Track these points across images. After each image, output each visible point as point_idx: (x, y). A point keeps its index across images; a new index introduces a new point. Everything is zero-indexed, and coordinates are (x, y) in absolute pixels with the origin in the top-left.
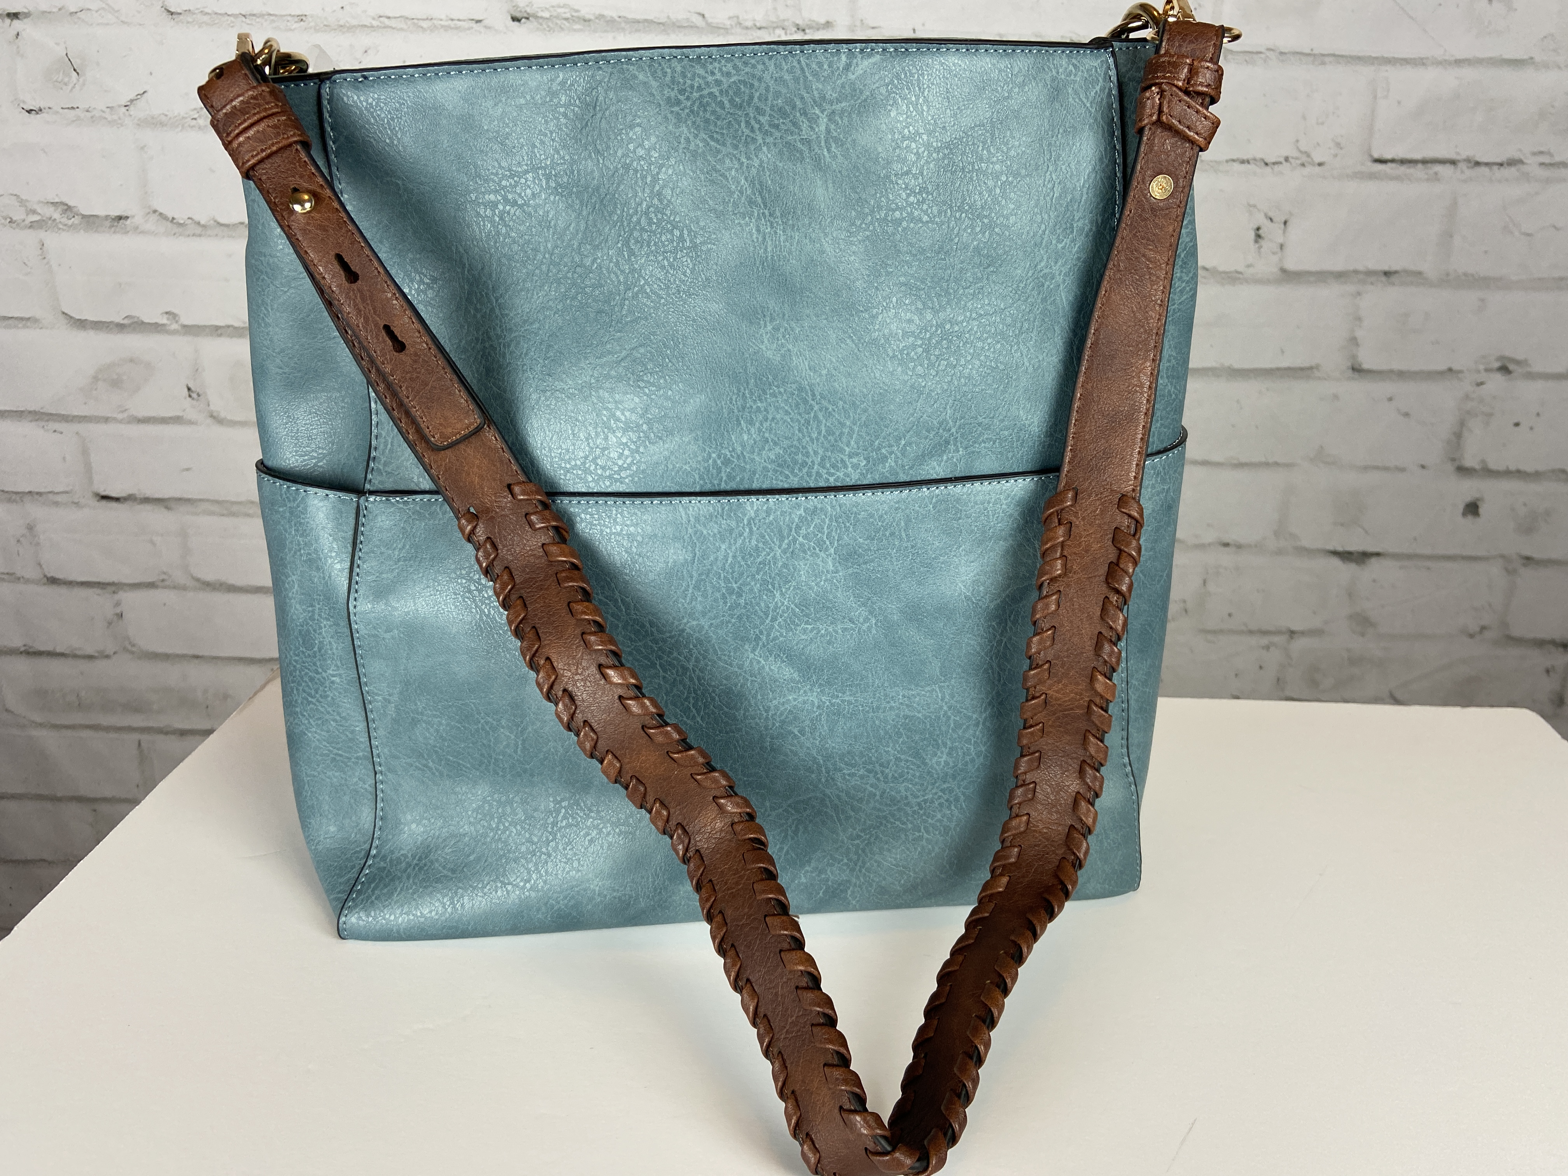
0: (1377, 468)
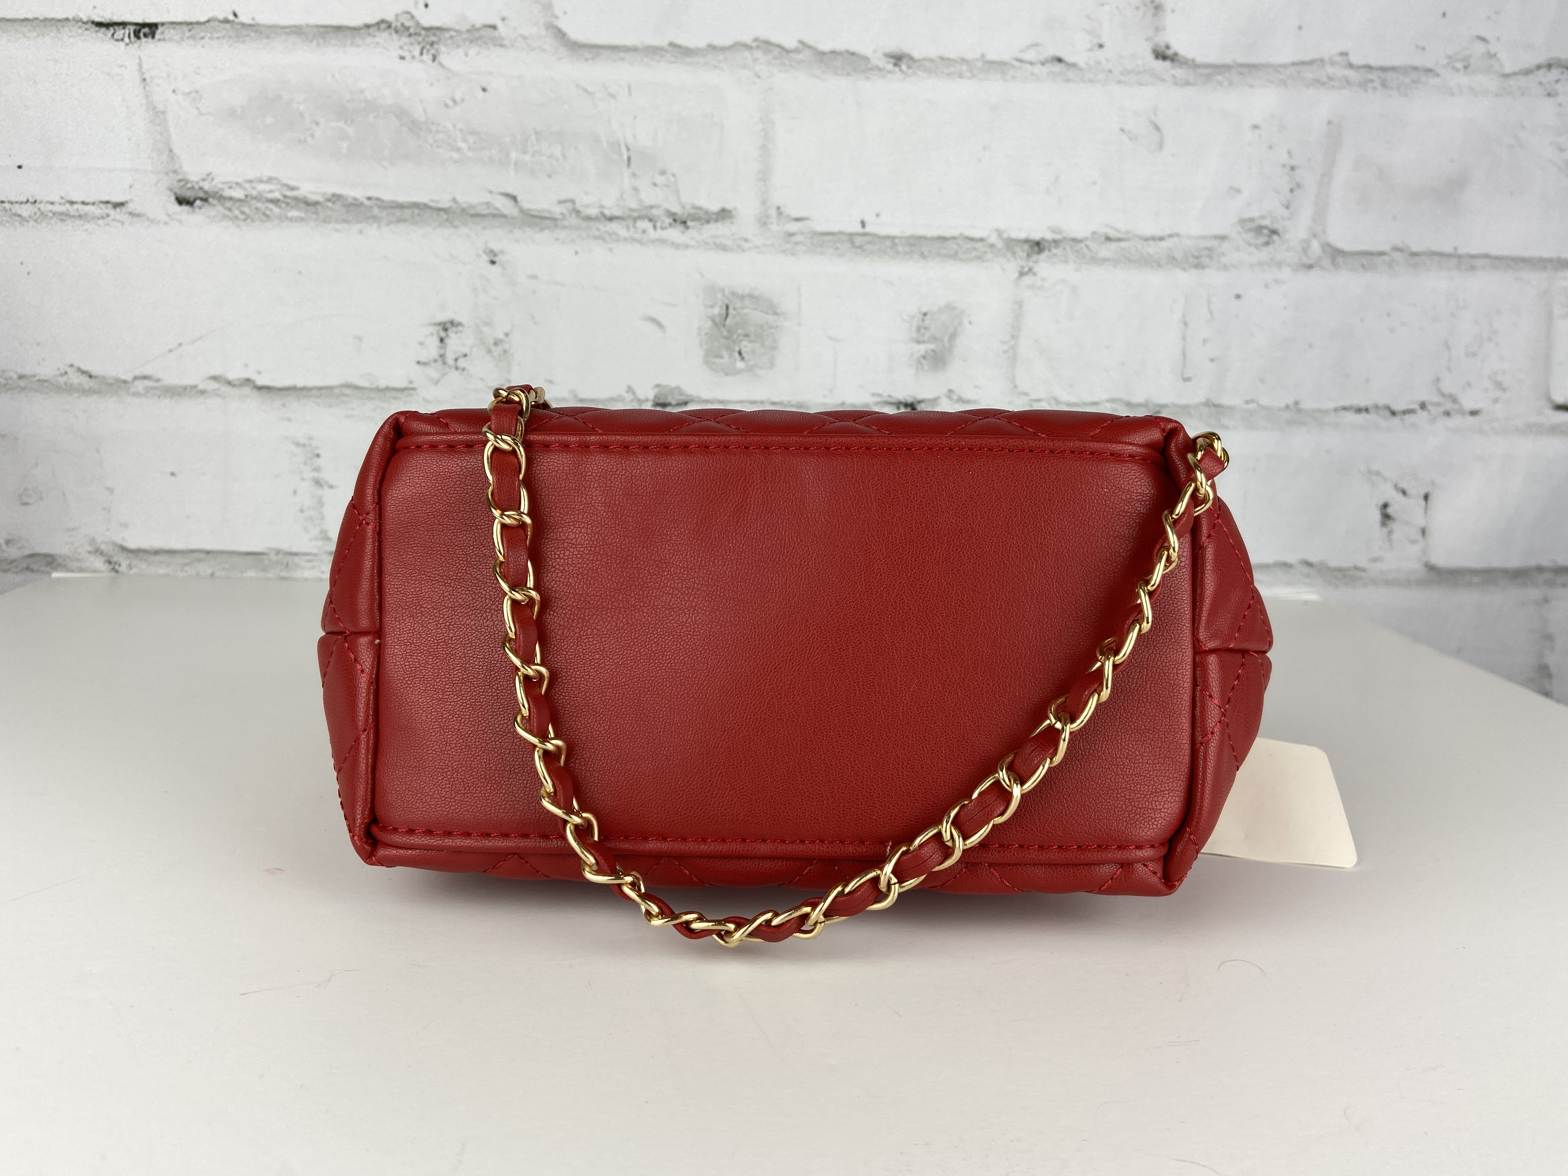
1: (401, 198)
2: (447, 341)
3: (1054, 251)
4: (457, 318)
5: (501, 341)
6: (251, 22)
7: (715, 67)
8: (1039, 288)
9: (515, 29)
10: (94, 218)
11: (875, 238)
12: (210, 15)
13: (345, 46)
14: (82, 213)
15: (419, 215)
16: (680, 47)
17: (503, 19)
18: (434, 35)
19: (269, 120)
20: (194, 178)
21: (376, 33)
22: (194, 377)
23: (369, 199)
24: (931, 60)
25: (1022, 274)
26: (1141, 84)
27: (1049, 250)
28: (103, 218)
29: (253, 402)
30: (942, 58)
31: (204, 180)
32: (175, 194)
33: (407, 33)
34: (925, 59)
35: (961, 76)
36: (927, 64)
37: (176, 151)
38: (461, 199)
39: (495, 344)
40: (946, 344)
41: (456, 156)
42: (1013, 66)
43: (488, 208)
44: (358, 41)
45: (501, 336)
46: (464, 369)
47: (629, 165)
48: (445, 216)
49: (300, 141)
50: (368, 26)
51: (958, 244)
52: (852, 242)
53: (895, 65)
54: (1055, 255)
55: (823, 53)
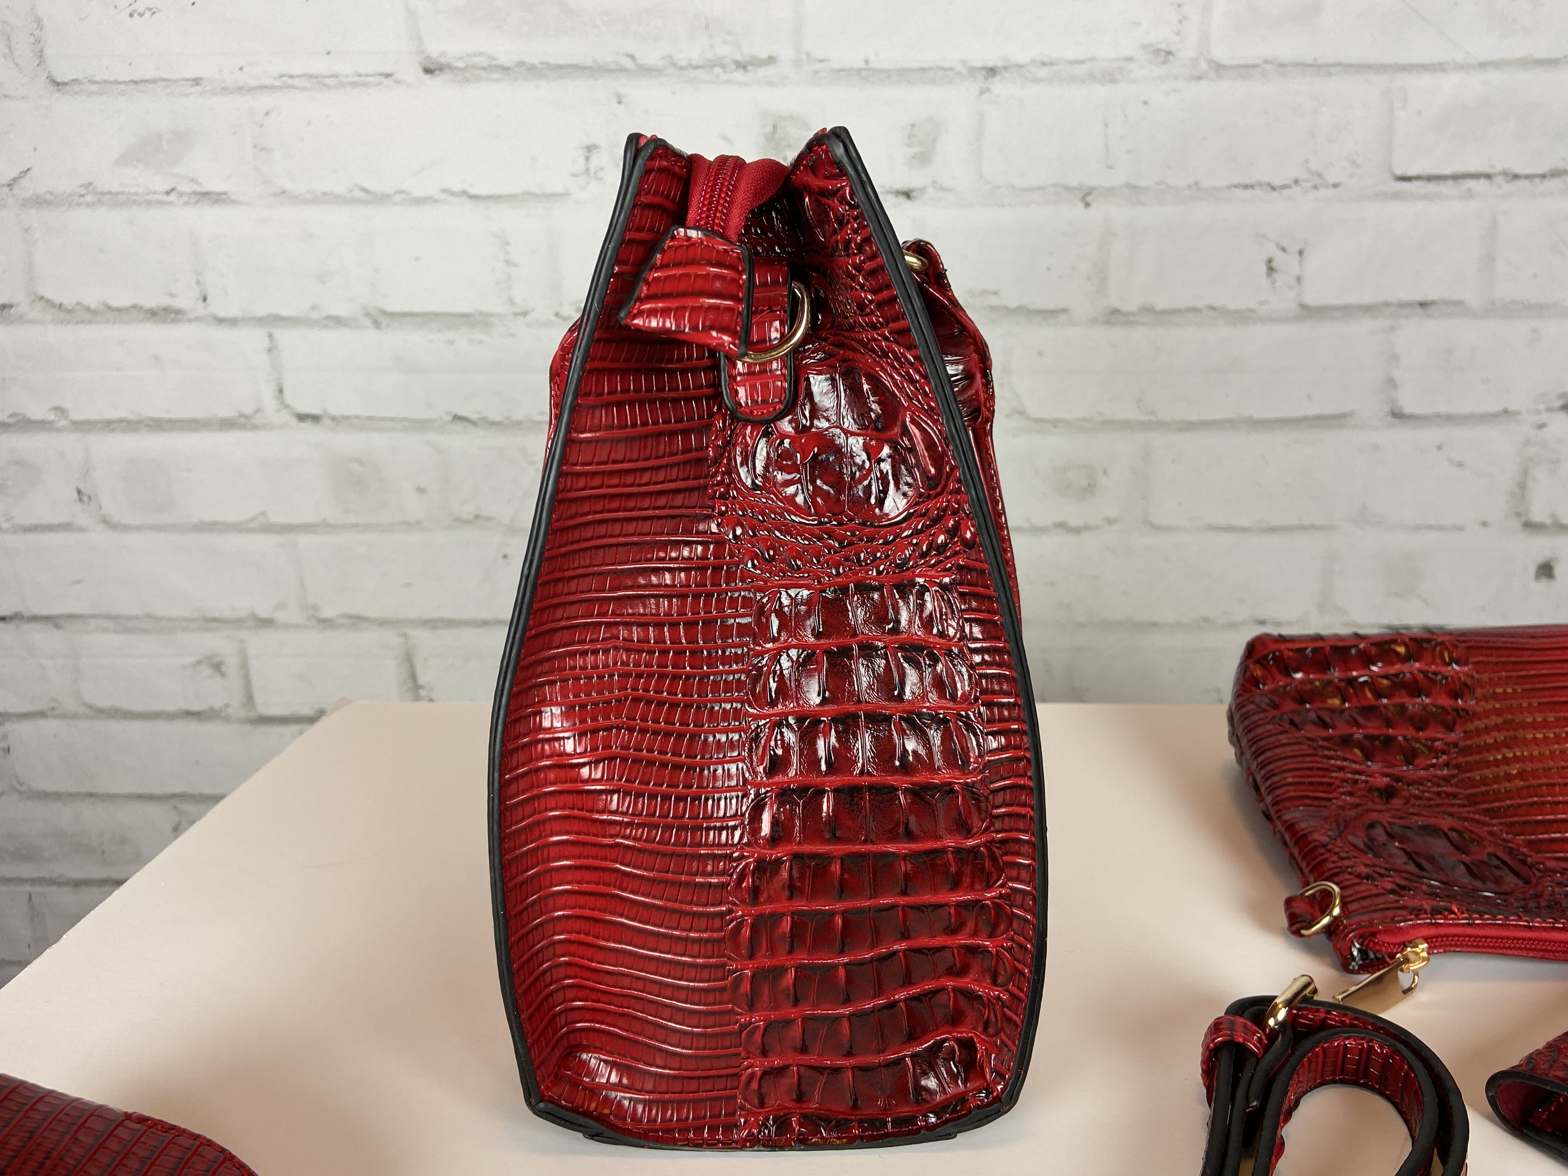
0: (1430, 527)
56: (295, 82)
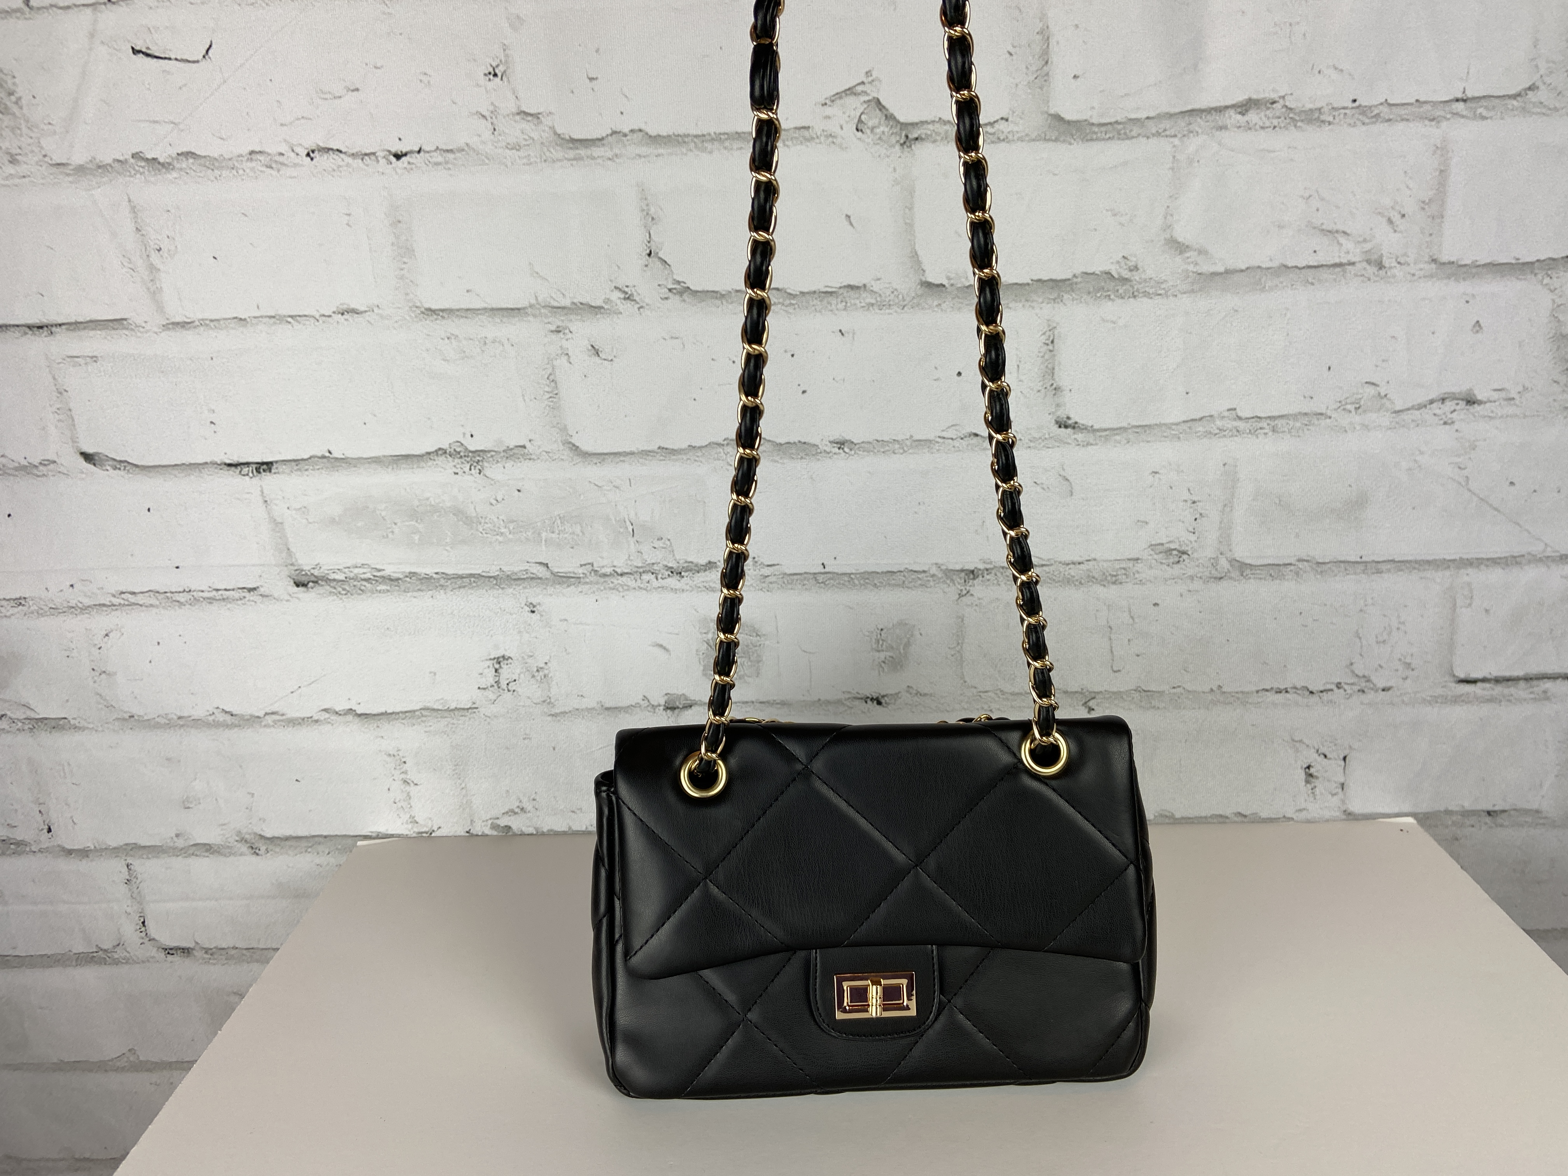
1: (460, 572)
2: (500, 671)
3: (988, 577)
4: (507, 654)
5: (541, 668)
6: (343, 457)
7: (695, 460)
8: (976, 605)
9: (539, 447)
10: (234, 600)
11: (835, 575)
12: (311, 454)
13: (413, 468)
14: (225, 597)
15: (474, 582)
16: (666, 449)
17: (530, 441)
18: (479, 456)
19: (359, 524)
20: (306, 568)
21: (436, 458)
22: (310, 709)
23: (437, 573)
24: (869, 443)
25: (961, 596)
26: (1049, 448)
27: (983, 577)
28: (241, 599)
29: (355, 725)
30: (877, 441)
31: (314, 568)
32: (294, 579)
33: (459, 456)
34: (863, 442)
35: (894, 453)
36: (866, 446)
37: (293, 550)
38: (504, 568)
39: (538, 671)
40: (902, 651)
41: (500, 539)
42: (938, 442)
43: (527, 573)
44: (422, 464)
45: (542, 665)
46: (514, 691)
47: (633, 536)
48: (495, 582)
49: (383, 536)
50: (429, 453)
51: (904, 576)
52: (816, 579)
53: (839, 448)
54: (988, 580)
55: (781, 444)
56: (140, 599)
